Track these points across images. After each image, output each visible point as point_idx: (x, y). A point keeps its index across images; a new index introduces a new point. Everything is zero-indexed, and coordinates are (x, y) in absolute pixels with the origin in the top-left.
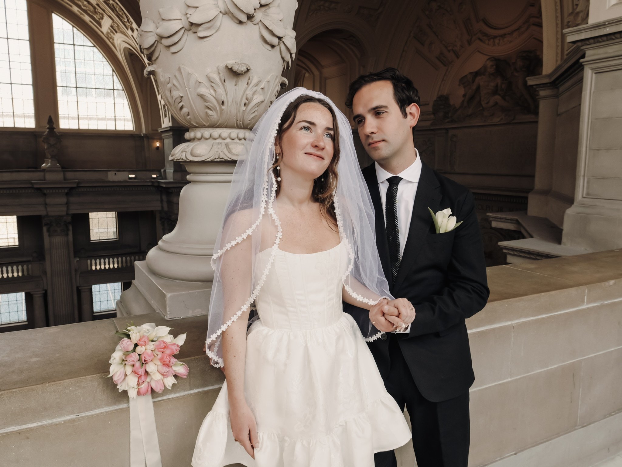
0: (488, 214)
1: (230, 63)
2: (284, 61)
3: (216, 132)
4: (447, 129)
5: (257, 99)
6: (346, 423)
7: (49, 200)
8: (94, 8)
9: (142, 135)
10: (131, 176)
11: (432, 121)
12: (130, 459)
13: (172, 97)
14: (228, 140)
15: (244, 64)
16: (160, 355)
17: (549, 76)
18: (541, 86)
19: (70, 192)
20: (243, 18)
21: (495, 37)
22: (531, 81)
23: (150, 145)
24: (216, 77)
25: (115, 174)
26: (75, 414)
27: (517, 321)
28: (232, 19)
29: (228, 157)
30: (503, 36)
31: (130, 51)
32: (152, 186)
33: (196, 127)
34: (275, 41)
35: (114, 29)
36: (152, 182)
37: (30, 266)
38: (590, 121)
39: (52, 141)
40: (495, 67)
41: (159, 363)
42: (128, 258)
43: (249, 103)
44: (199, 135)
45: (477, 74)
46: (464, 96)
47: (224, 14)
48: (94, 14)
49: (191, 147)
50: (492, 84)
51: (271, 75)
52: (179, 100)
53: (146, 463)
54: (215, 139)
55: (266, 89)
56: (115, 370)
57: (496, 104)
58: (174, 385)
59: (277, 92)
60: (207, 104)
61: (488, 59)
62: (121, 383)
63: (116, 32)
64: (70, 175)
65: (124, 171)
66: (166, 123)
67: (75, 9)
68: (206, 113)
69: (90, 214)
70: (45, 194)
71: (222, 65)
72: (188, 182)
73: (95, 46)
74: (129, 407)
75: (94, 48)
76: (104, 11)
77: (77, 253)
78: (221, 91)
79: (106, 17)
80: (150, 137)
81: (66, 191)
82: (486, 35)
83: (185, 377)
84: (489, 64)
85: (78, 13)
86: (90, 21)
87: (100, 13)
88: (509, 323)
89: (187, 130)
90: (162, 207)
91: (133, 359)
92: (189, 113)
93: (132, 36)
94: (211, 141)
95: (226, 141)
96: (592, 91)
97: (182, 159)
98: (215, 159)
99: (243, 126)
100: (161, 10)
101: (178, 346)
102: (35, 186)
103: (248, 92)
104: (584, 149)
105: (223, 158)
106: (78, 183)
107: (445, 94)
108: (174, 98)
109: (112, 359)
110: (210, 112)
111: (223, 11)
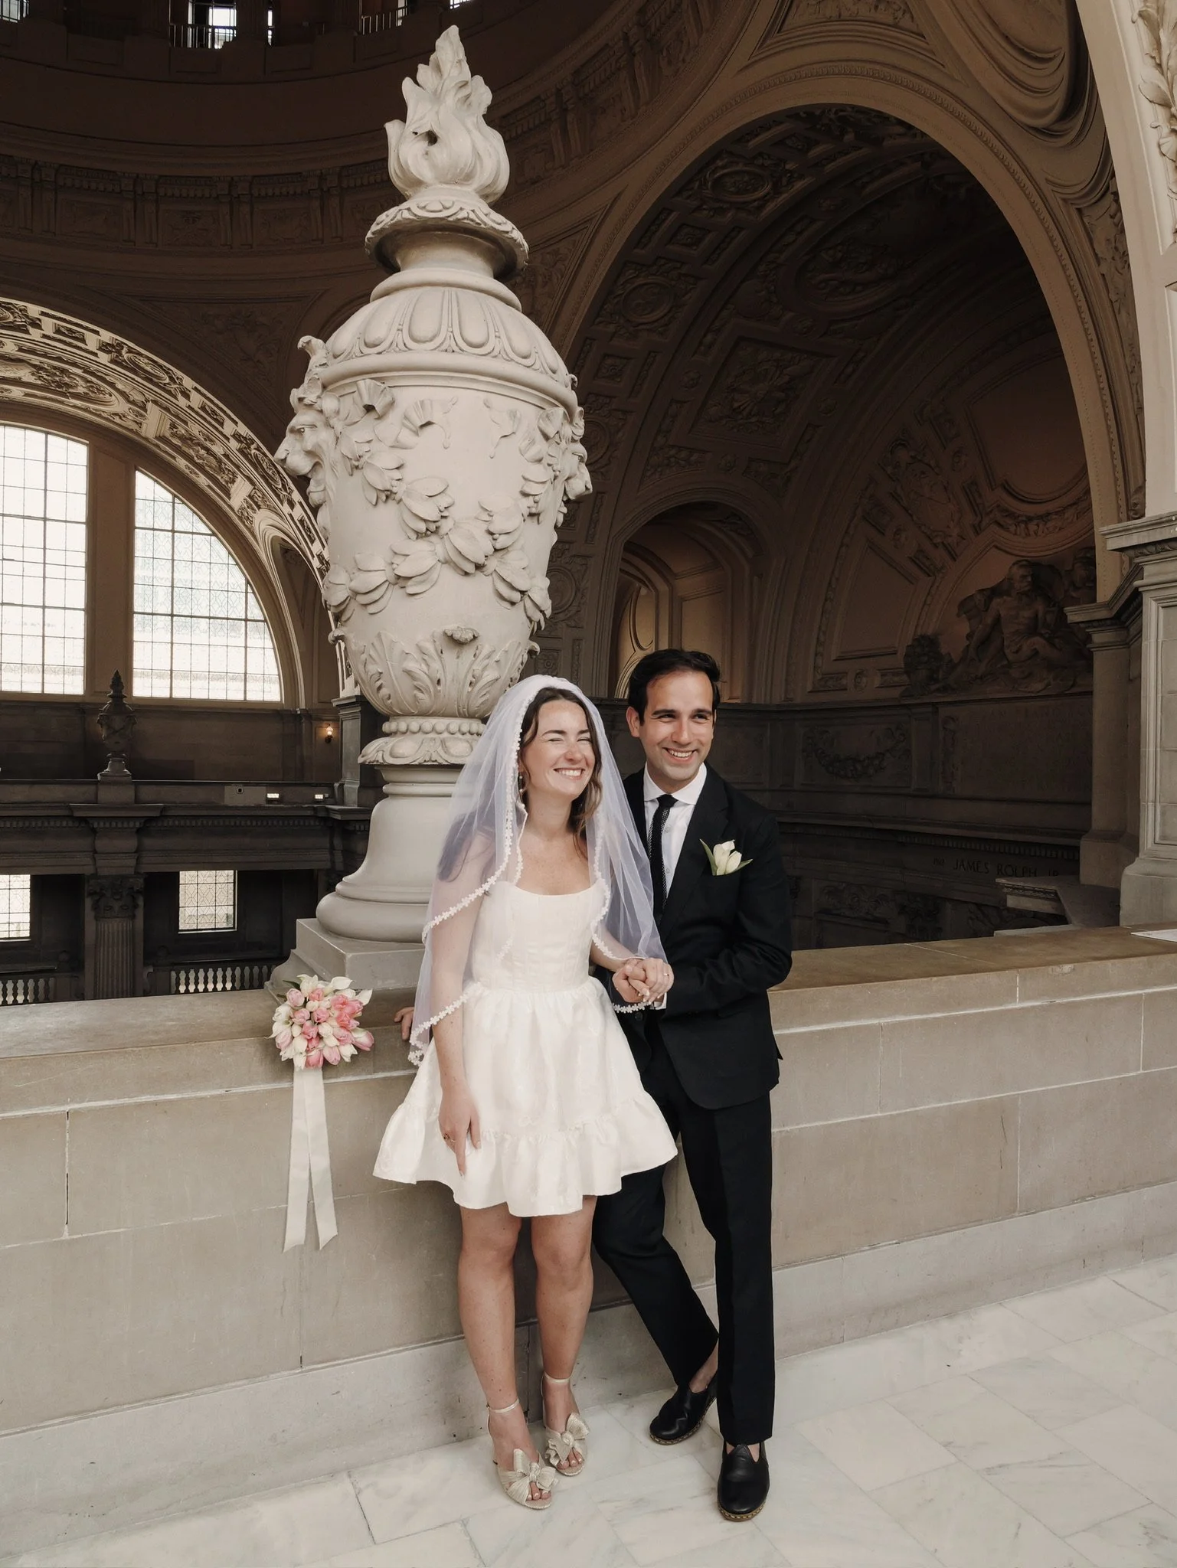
0: (998, 880)
1: (450, 627)
2: (531, 621)
3: (428, 723)
4: (934, 705)
5: (489, 676)
6: (584, 1125)
7: (101, 844)
8: (220, 461)
9: (299, 712)
10: (270, 796)
11: (903, 688)
12: (289, 1160)
13: (366, 672)
14: (446, 735)
15: (469, 629)
16: (336, 1013)
17: (1108, 605)
18: (1095, 624)
19: (146, 827)
20: (470, 568)
21: (1030, 519)
22: (1074, 615)
23: (313, 733)
24: (429, 647)
25: (240, 790)
26: (223, 1088)
27: (889, 1020)
28: (455, 570)
29: (444, 758)
30: (1045, 517)
31: (284, 543)
32: (315, 817)
33: (398, 715)
34: (516, 596)
35: (254, 502)
36: (315, 809)
37: (52, 981)
38: (1160, 695)
39: (118, 722)
40: (1029, 579)
41: (335, 1023)
42: (256, 969)
43: (476, 682)
44: (403, 727)
45: (994, 592)
46: (969, 637)
47: (443, 563)
48: (218, 474)
49: (390, 745)
50: (1027, 614)
51: (510, 641)
52: (376, 677)
53: (310, 1169)
54: (427, 733)
55: (503, 662)
56: (280, 1030)
57: (1036, 653)
58: (353, 1056)
59: (522, 664)
60: (415, 683)
61: (1014, 564)
62: (286, 1047)
63: (259, 507)
64: (148, 792)
65: (257, 785)
66: (348, 690)
67: (181, 463)
68: (415, 696)
69: (182, 874)
70: (94, 831)
71: (439, 631)
72: (386, 796)
73: (214, 534)
74: (292, 1087)
75: (213, 538)
76: (238, 467)
77: (149, 957)
78: (436, 665)
79: (240, 479)
80: (313, 717)
81: (138, 825)
82: (1011, 515)
83: (368, 1049)
84: (1018, 572)
85: (187, 471)
86: (209, 486)
87: (229, 470)
88: (875, 1021)
89: (386, 718)
90: (333, 862)
91: (303, 1015)
92: (390, 696)
93: (290, 515)
94: (420, 736)
95: (441, 736)
96: (1160, 641)
97: (378, 761)
98: (425, 761)
99: (468, 714)
100: (357, 556)
101: (361, 1003)
102: (77, 814)
103: (475, 667)
104: (1152, 749)
105: (436, 761)
106: (164, 809)
107: (930, 632)
108: (370, 674)
109: (276, 1015)
110: (420, 695)
111: (442, 559)
